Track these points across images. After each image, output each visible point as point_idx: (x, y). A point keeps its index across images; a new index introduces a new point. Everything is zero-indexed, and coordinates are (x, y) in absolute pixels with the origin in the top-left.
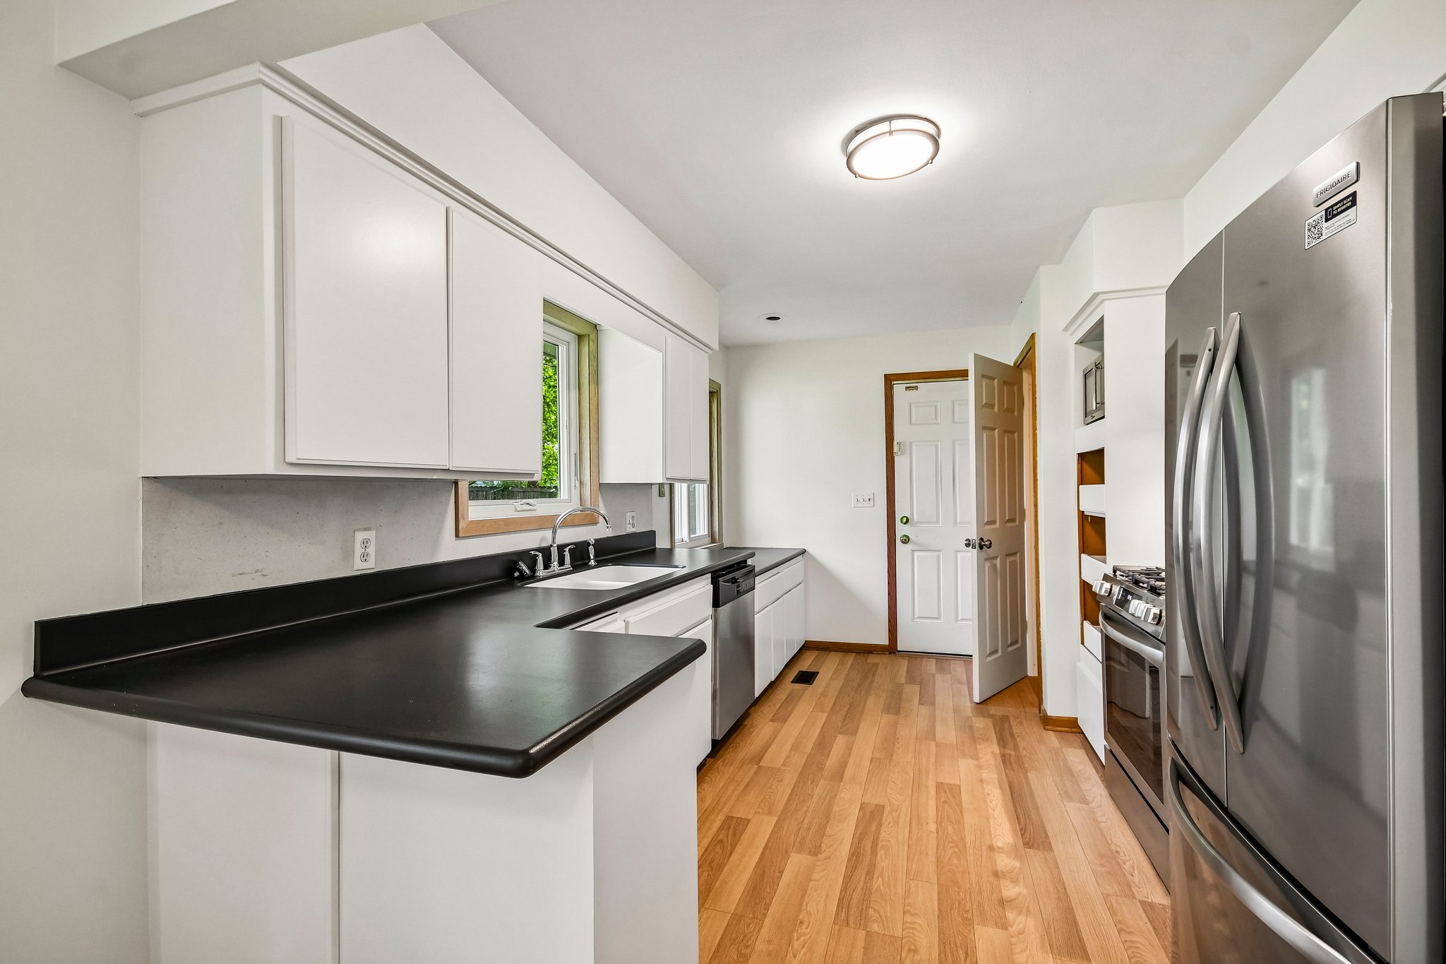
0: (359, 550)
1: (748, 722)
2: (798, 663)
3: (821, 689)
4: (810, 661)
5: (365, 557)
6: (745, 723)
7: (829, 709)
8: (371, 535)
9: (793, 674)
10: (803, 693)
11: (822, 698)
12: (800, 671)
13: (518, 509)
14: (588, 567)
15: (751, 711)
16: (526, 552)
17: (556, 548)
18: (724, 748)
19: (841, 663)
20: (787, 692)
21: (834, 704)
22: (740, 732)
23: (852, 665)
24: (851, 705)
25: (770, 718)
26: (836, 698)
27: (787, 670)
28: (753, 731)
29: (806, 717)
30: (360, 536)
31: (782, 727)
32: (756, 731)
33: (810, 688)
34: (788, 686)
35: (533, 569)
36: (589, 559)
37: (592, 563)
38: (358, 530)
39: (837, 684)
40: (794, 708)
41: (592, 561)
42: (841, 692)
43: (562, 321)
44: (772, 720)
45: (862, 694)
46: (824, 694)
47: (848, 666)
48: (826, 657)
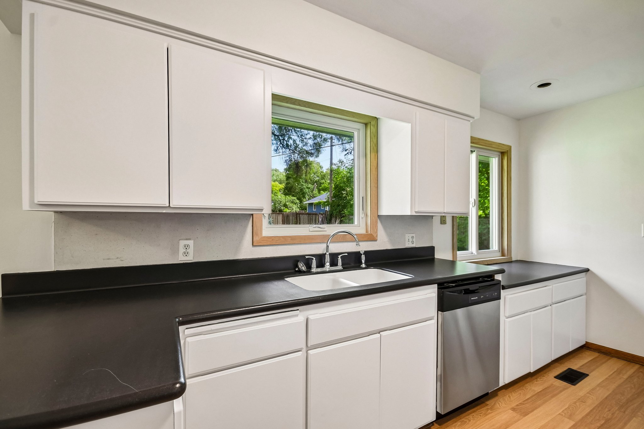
0: (182, 250)
1: (491, 402)
2: (572, 360)
3: (581, 394)
4: (586, 361)
5: (186, 254)
6: (488, 403)
7: (579, 417)
8: (191, 243)
9: (561, 369)
10: (561, 391)
11: (578, 404)
12: (569, 369)
13: (311, 230)
14: (360, 268)
15: (500, 393)
16: (303, 257)
17: (328, 256)
18: (454, 420)
19: (619, 372)
20: (546, 385)
21: (587, 415)
22: (477, 410)
23: (630, 377)
24: (607, 421)
25: (514, 405)
26: (594, 409)
27: (557, 364)
28: (490, 413)
29: (549, 418)
30: (182, 243)
31: (519, 420)
32: (493, 414)
33: (572, 389)
34: (550, 379)
35: (309, 267)
36: (361, 263)
37: (363, 266)
38: (182, 239)
39: (603, 393)
40: (544, 403)
41: (363, 264)
42: (602, 404)
43: (346, 116)
44: (513, 409)
45: (627, 413)
46: (582, 400)
47: (625, 377)
48: (605, 362)
